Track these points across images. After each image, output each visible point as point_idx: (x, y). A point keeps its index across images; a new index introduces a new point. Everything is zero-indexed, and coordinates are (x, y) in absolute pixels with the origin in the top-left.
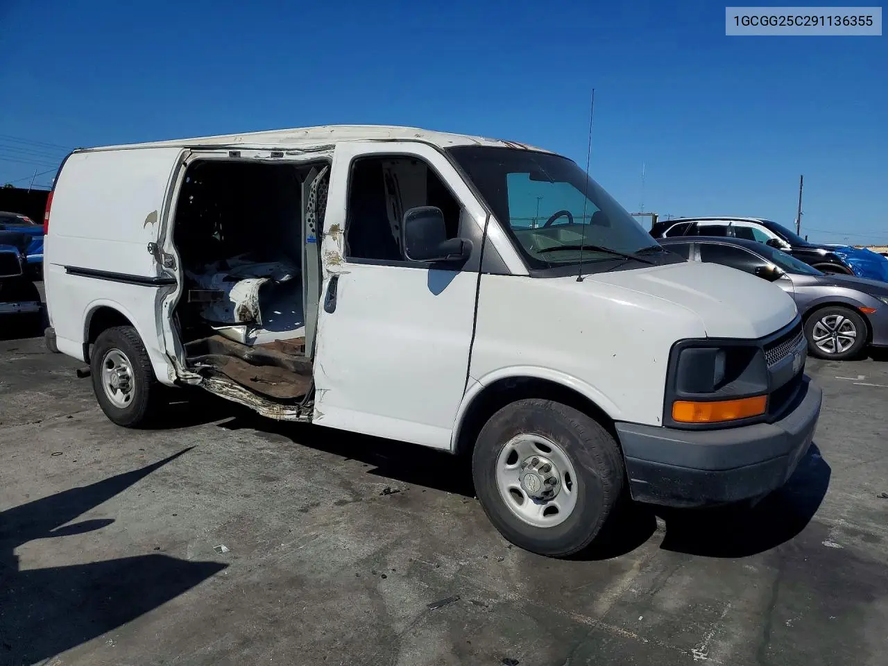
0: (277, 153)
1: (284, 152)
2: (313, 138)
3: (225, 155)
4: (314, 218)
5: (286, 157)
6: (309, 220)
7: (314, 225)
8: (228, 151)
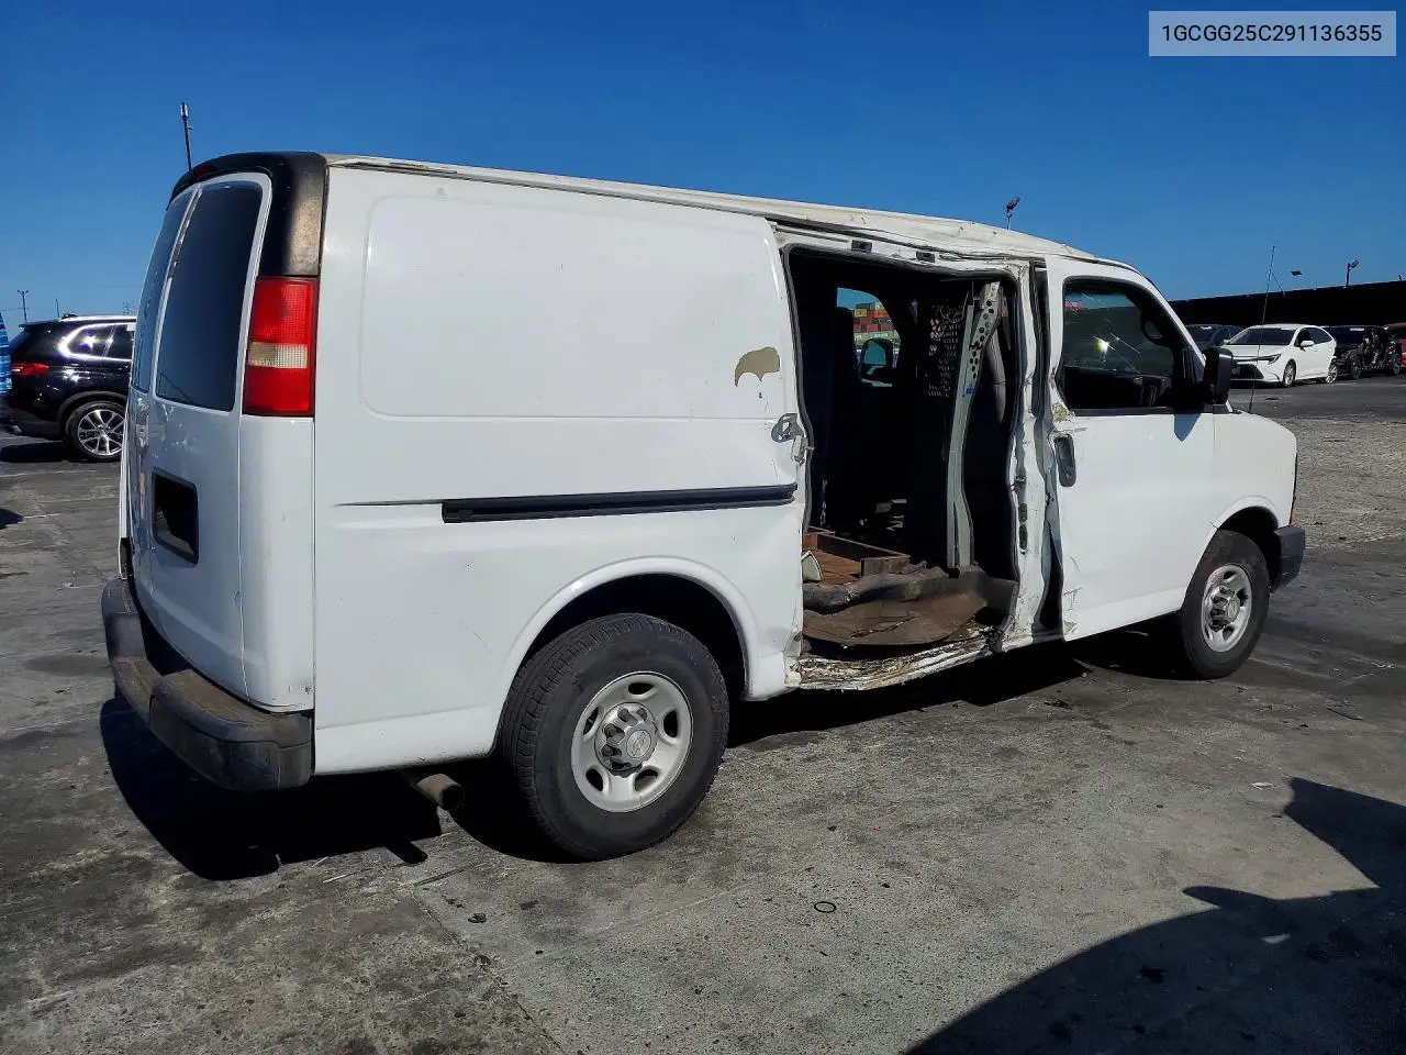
0: (926, 253)
1: (937, 254)
2: (973, 239)
3: (843, 245)
4: (978, 357)
5: (938, 263)
6: (971, 361)
7: (977, 367)
8: (851, 239)
